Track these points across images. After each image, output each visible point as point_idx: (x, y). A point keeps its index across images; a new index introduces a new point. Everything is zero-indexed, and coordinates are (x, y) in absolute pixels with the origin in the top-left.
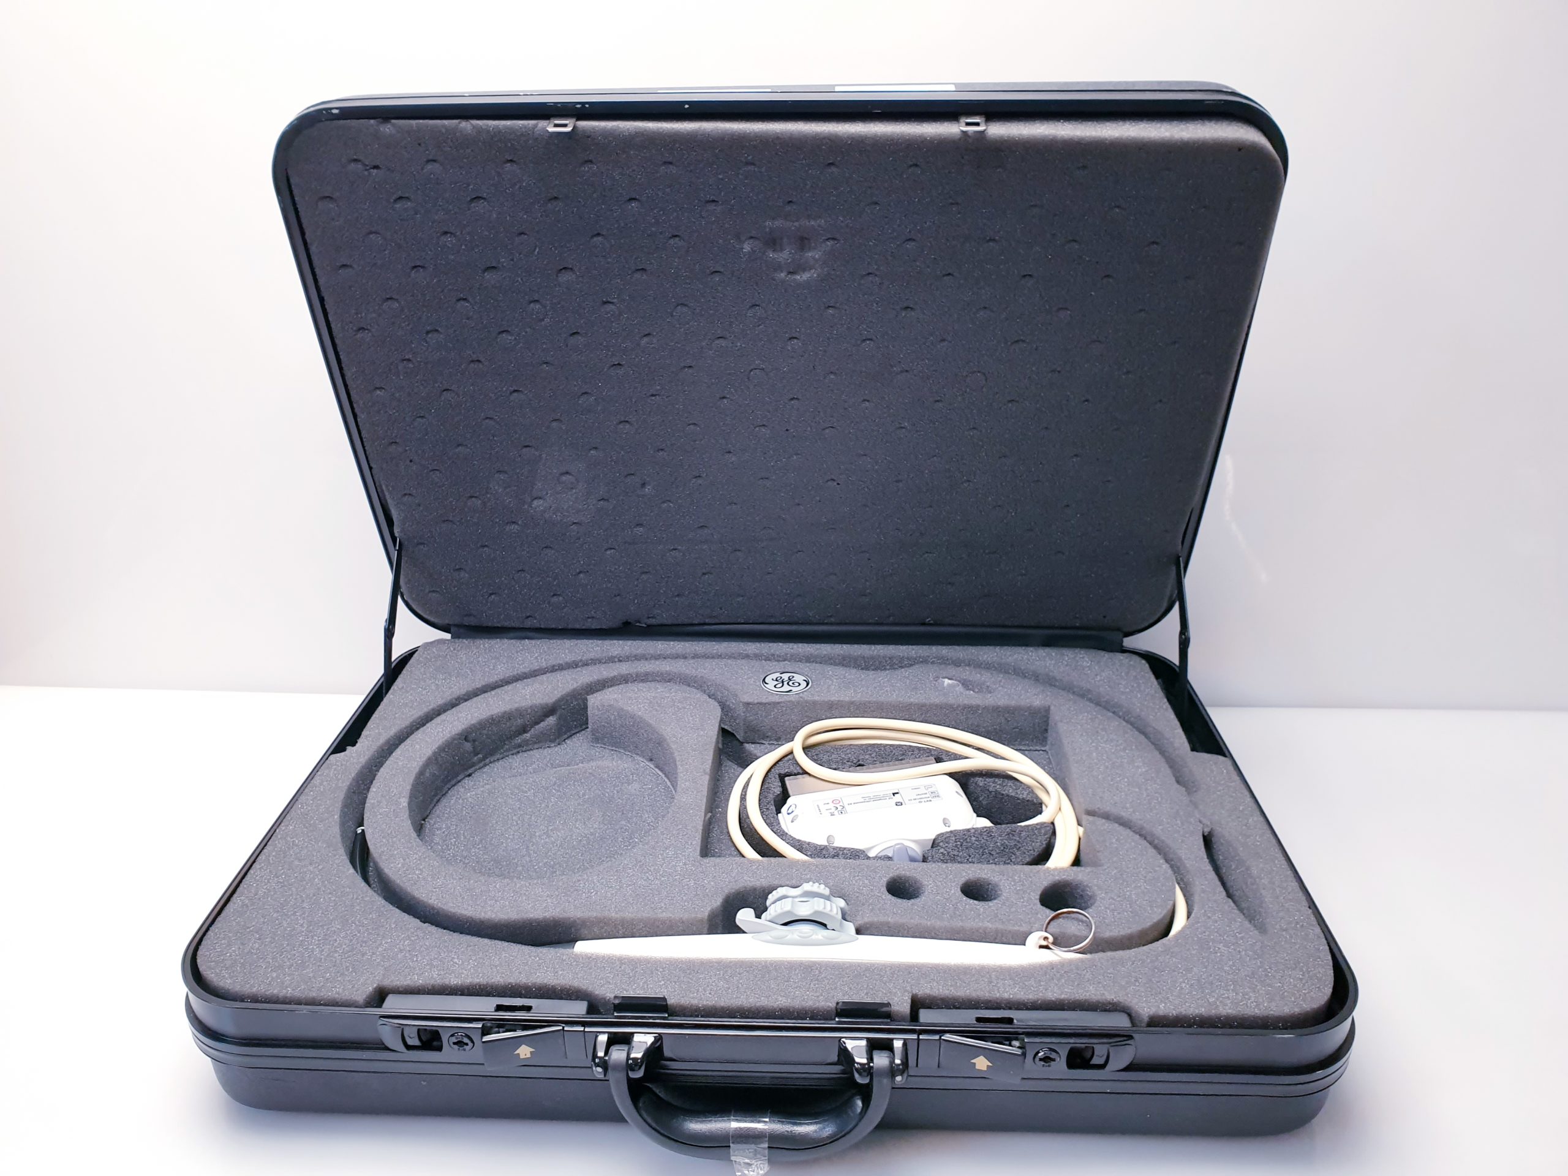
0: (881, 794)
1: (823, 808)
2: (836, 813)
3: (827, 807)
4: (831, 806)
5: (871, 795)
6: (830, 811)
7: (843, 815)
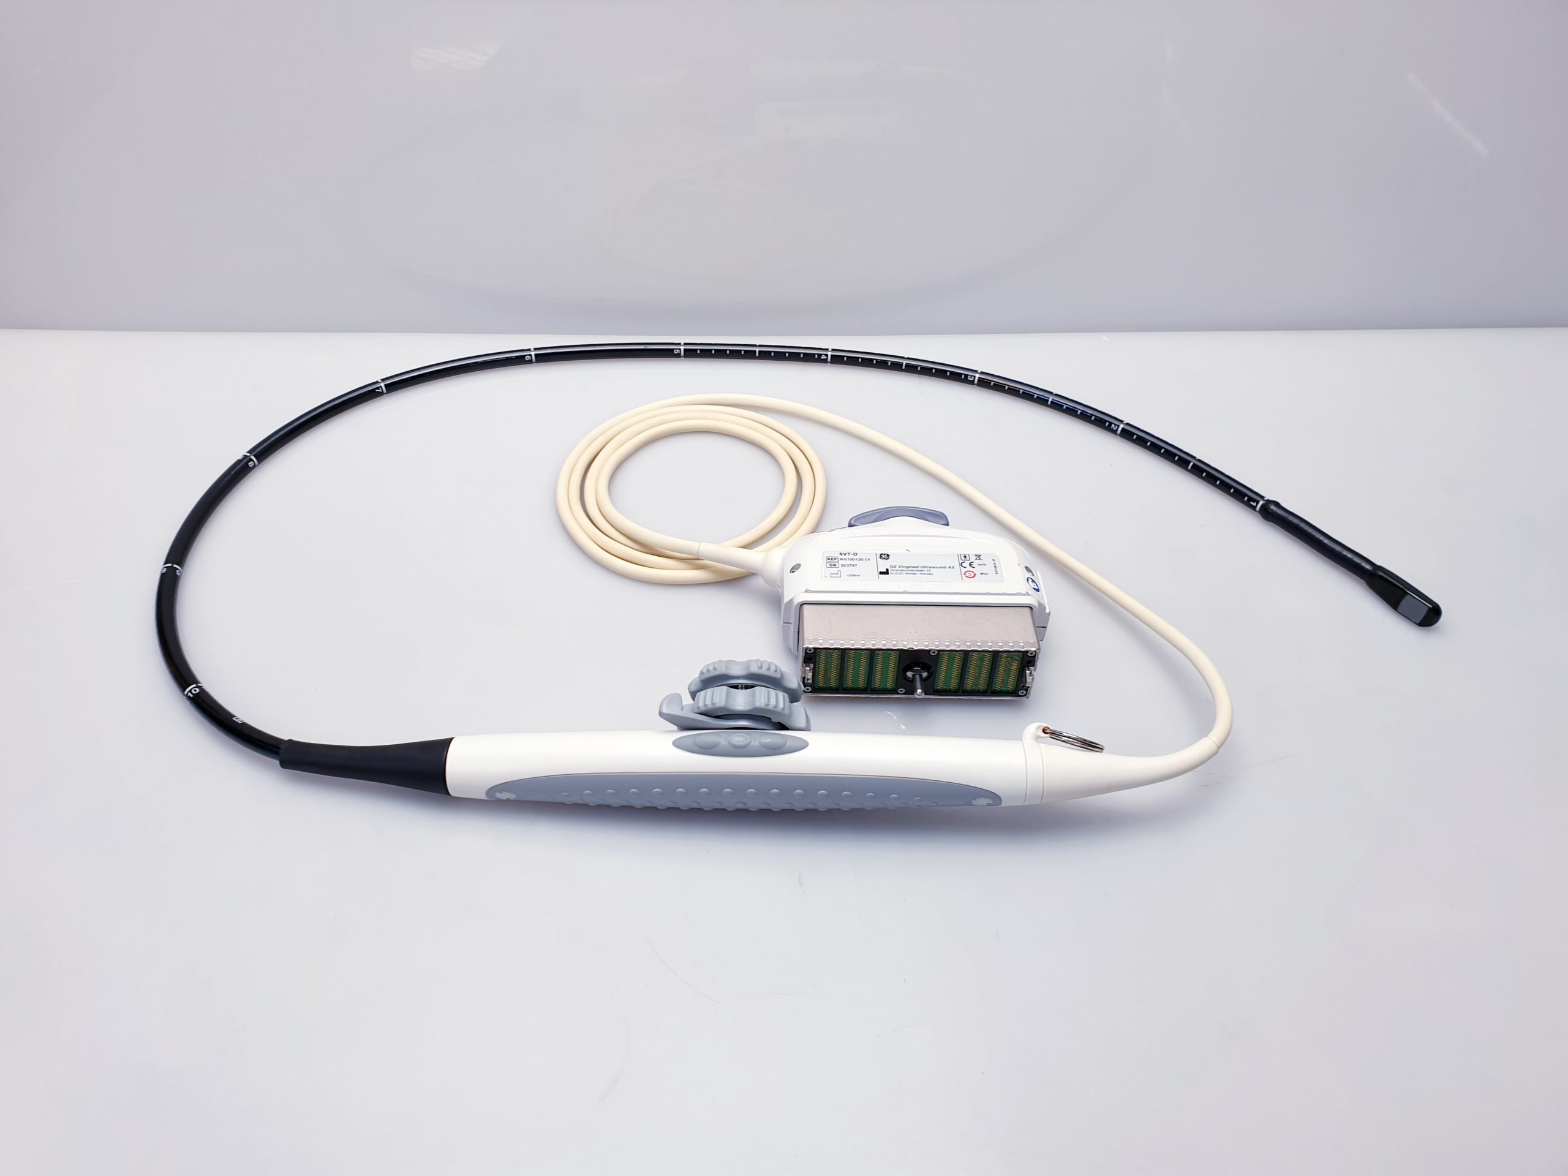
0: (904, 576)
1: (989, 568)
2: (973, 559)
3: (983, 569)
4: (977, 570)
5: (918, 575)
6: (980, 562)
7: (966, 553)
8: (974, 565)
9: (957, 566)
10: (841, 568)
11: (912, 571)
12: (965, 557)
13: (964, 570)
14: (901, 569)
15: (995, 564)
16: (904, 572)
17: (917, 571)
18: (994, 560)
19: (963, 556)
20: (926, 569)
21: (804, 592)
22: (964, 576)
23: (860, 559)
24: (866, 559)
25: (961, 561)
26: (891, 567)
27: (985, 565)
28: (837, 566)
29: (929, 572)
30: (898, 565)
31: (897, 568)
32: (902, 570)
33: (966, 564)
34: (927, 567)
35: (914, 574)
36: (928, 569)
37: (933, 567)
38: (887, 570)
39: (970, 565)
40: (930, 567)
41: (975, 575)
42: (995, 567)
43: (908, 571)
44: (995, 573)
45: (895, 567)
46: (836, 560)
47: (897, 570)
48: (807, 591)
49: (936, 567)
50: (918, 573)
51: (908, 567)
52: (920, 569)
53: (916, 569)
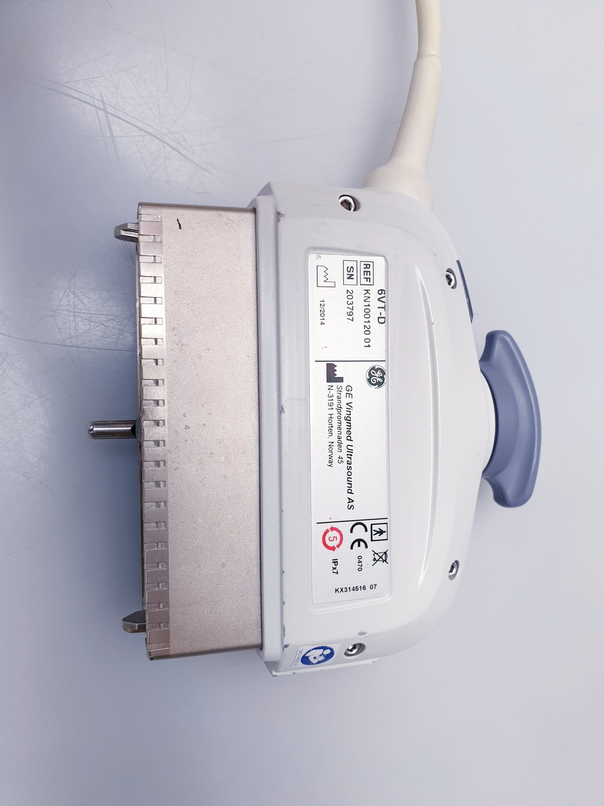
1: (351, 577)
2: (376, 546)
3: (349, 565)
6: (367, 560)
7: (392, 533)
8: (359, 550)
9: (355, 515)
10: (341, 290)
11: (339, 428)
12: (381, 532)
13: (345, 528)
14: (344, 406)
15: (364, 588)
16: (335, 412)
17: (339, 438)
18: (372, 587)
19: (383, 528)
20: (344, 454)
21: (276, 209)
22: (329, 526)
23: (367, 330)
24: (367, 341)
25: (368, 523)
26: (349, 389)
27: (360, 569)
28: (347, 281)
29: (335, 459)
30: (355, 401)
31: (345, 400)
32: (339, 408)
33: (359, 533)
34: (350, 456)
35: (330, 430)
36: (345, 459)
37: (349, 468)
38: (341, 380)
39: (359, 541)
40: (349, 463)
41: (333, 549)
42: (355, 589)
43: (339, 419)
44: (339, 587)
45: (349, 394)
46: (364, 281)
47: (339, 398)
48: (278, 215)
49: (349, 474)
50: (334, 439)
51: (348, 420)
52: (345, 443)
53: (344, 435)
